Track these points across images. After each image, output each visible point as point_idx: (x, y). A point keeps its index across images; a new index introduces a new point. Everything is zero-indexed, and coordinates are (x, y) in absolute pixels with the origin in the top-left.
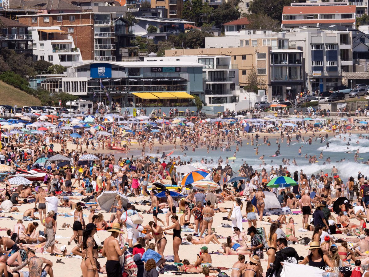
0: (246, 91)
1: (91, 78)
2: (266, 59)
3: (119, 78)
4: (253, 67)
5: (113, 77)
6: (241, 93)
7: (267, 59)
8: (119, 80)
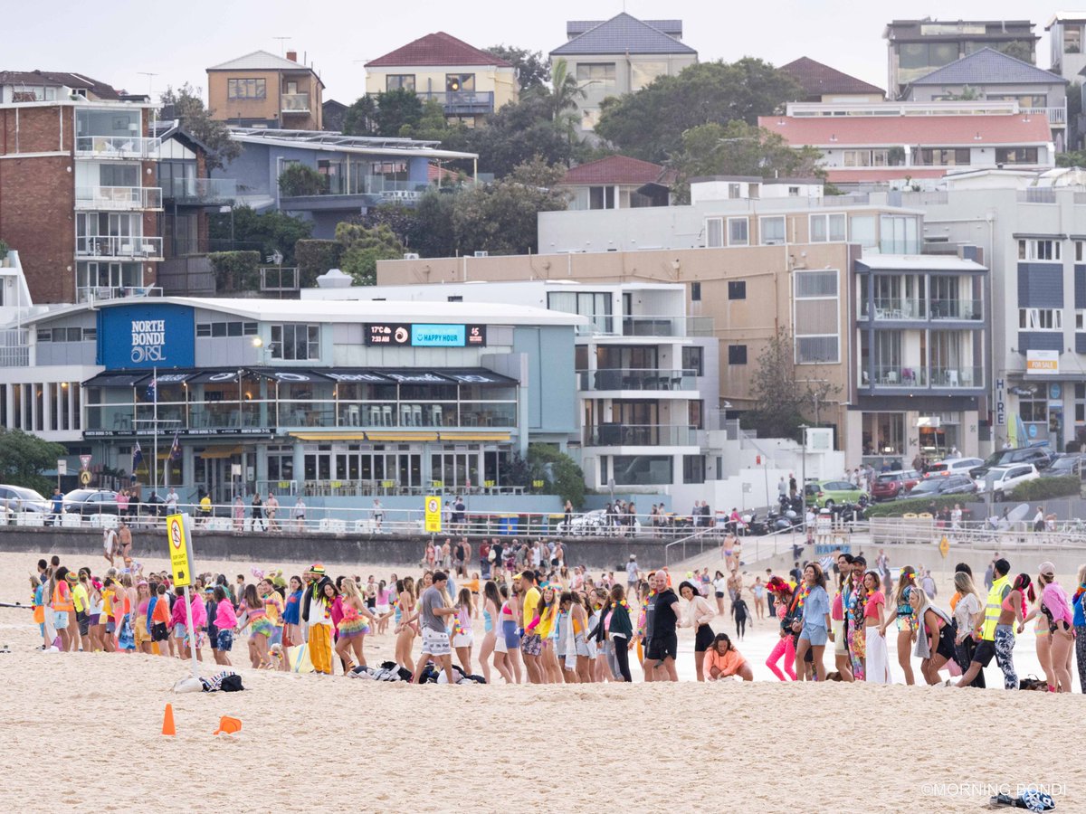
0: (754, 432)
1: (102, 369)
2: (838, 297)
3: (233, 369)
4: (780, 329)
5: (202, 362)
6: (731, 442)
7: (840, 297)
8: (230, 375)
